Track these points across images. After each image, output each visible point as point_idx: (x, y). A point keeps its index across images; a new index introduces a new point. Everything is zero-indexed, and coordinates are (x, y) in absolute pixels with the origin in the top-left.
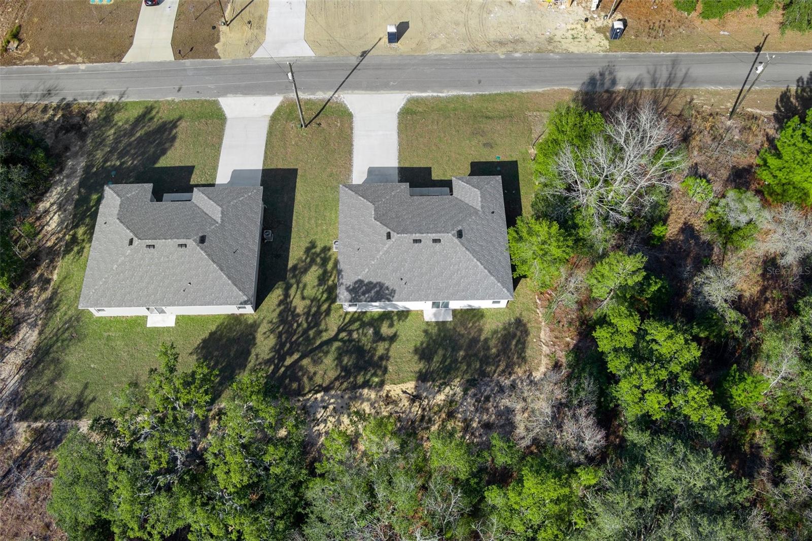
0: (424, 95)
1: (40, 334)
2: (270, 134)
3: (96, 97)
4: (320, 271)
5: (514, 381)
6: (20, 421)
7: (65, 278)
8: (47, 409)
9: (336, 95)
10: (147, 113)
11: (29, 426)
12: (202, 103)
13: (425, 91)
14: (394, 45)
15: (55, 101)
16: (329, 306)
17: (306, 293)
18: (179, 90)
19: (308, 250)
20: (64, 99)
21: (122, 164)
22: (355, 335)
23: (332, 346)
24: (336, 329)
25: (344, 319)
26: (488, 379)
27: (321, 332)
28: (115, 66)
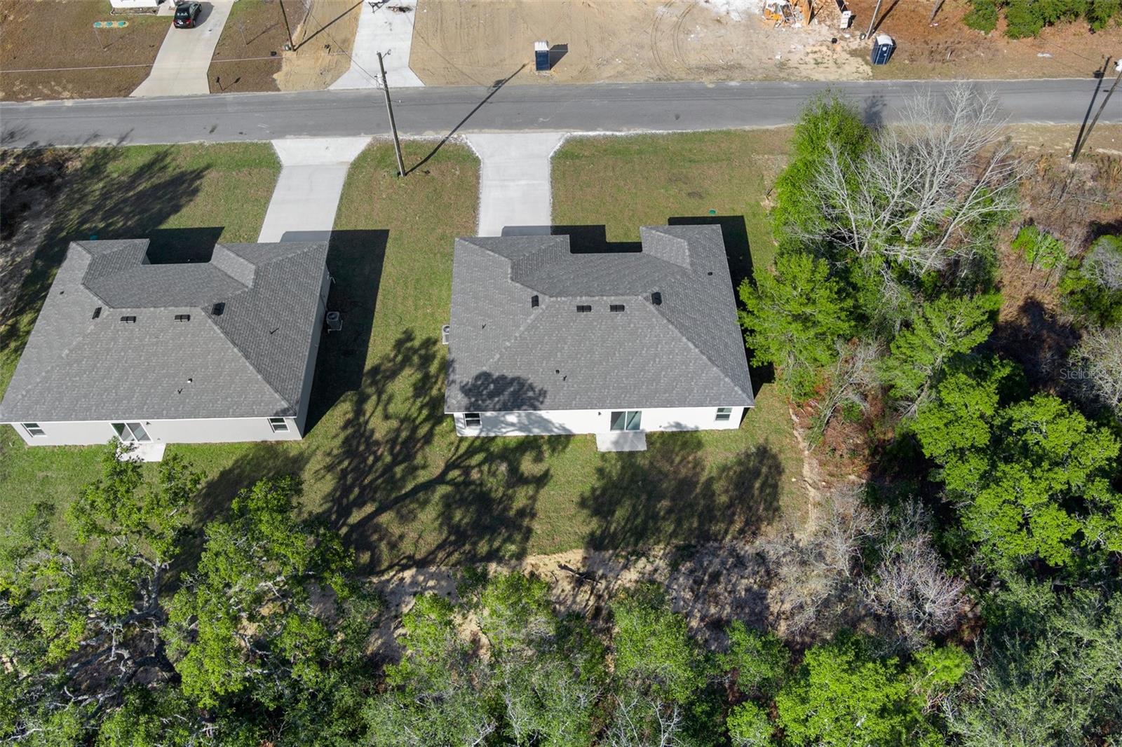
0: (591, 133)
2: (348, 185)
3: (84, 140)
4: (419, 376)
5: (761, 547)
9: (455, 135)
10: (159, 159)
12: (247, 146)
13: (593, 129)
14: (544, 73)
15: (19, 147)
16: (432, 429)
17: (392, 409)
18: (212, 131)
19: (399, 344)
20: (35, 143)
22: (475, 475)
23: (433, 492)
24: (442, 465)
25: (457, 448)
26: (716, 545)
27: (415, 468)
28: (120, 102)
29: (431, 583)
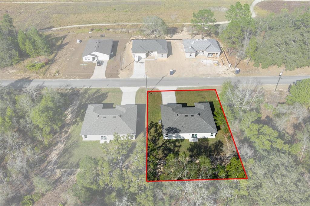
1: (65, 145)
2: (136, 96)
3: (82, 87)
4: (155, 129)
5: (220, 157)
6: (58, 169)
7: (73, 131)
8: (67, 166)
9: (156, 87)
10: (98, 91)
11: (60, 171)
12: (115, 88)
13: (182, 86)
14: (172, 75)
15: (70, 88)
16: (159, 138)
17: (151, 134)
18: (108, 85)
19: (151, 124)
20: (72, 87)
21: (91, 102)
22: (168, 145)
23: (160, 148)
24: (161, 144)
25: (164, 141)
26: (212, 156)
27: (157, 144)
28: (88, 80)
29: (162, 163)
